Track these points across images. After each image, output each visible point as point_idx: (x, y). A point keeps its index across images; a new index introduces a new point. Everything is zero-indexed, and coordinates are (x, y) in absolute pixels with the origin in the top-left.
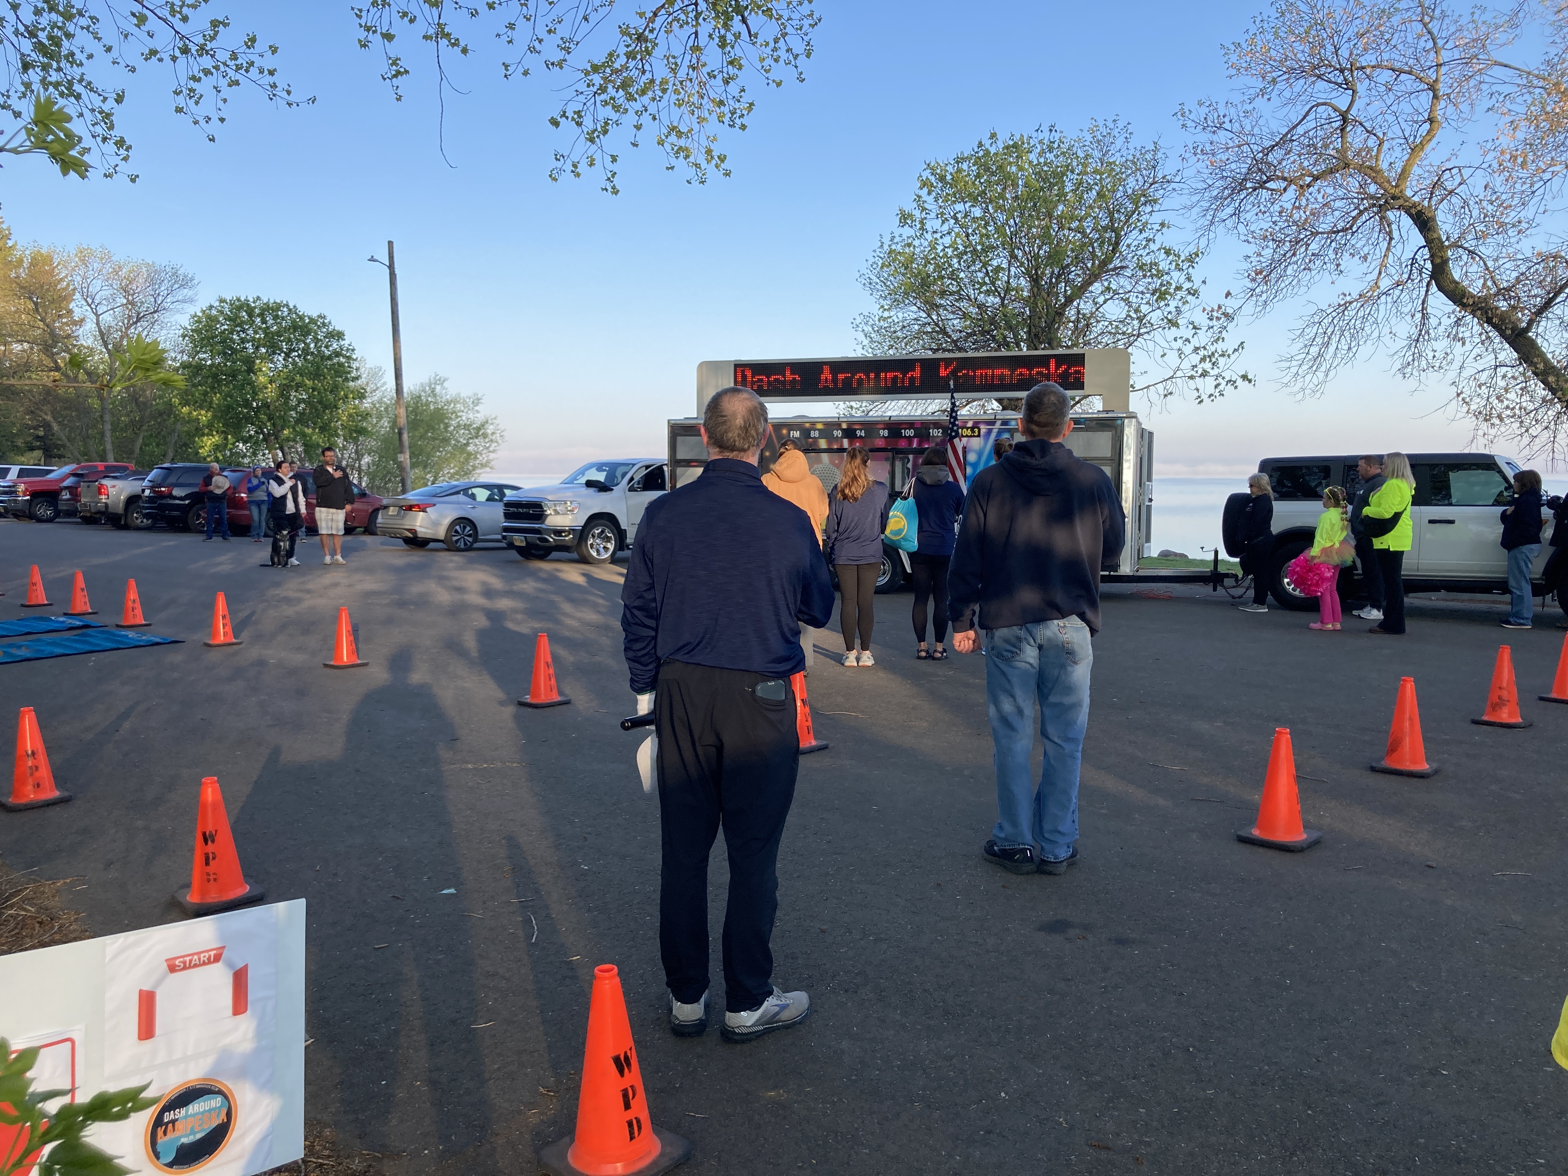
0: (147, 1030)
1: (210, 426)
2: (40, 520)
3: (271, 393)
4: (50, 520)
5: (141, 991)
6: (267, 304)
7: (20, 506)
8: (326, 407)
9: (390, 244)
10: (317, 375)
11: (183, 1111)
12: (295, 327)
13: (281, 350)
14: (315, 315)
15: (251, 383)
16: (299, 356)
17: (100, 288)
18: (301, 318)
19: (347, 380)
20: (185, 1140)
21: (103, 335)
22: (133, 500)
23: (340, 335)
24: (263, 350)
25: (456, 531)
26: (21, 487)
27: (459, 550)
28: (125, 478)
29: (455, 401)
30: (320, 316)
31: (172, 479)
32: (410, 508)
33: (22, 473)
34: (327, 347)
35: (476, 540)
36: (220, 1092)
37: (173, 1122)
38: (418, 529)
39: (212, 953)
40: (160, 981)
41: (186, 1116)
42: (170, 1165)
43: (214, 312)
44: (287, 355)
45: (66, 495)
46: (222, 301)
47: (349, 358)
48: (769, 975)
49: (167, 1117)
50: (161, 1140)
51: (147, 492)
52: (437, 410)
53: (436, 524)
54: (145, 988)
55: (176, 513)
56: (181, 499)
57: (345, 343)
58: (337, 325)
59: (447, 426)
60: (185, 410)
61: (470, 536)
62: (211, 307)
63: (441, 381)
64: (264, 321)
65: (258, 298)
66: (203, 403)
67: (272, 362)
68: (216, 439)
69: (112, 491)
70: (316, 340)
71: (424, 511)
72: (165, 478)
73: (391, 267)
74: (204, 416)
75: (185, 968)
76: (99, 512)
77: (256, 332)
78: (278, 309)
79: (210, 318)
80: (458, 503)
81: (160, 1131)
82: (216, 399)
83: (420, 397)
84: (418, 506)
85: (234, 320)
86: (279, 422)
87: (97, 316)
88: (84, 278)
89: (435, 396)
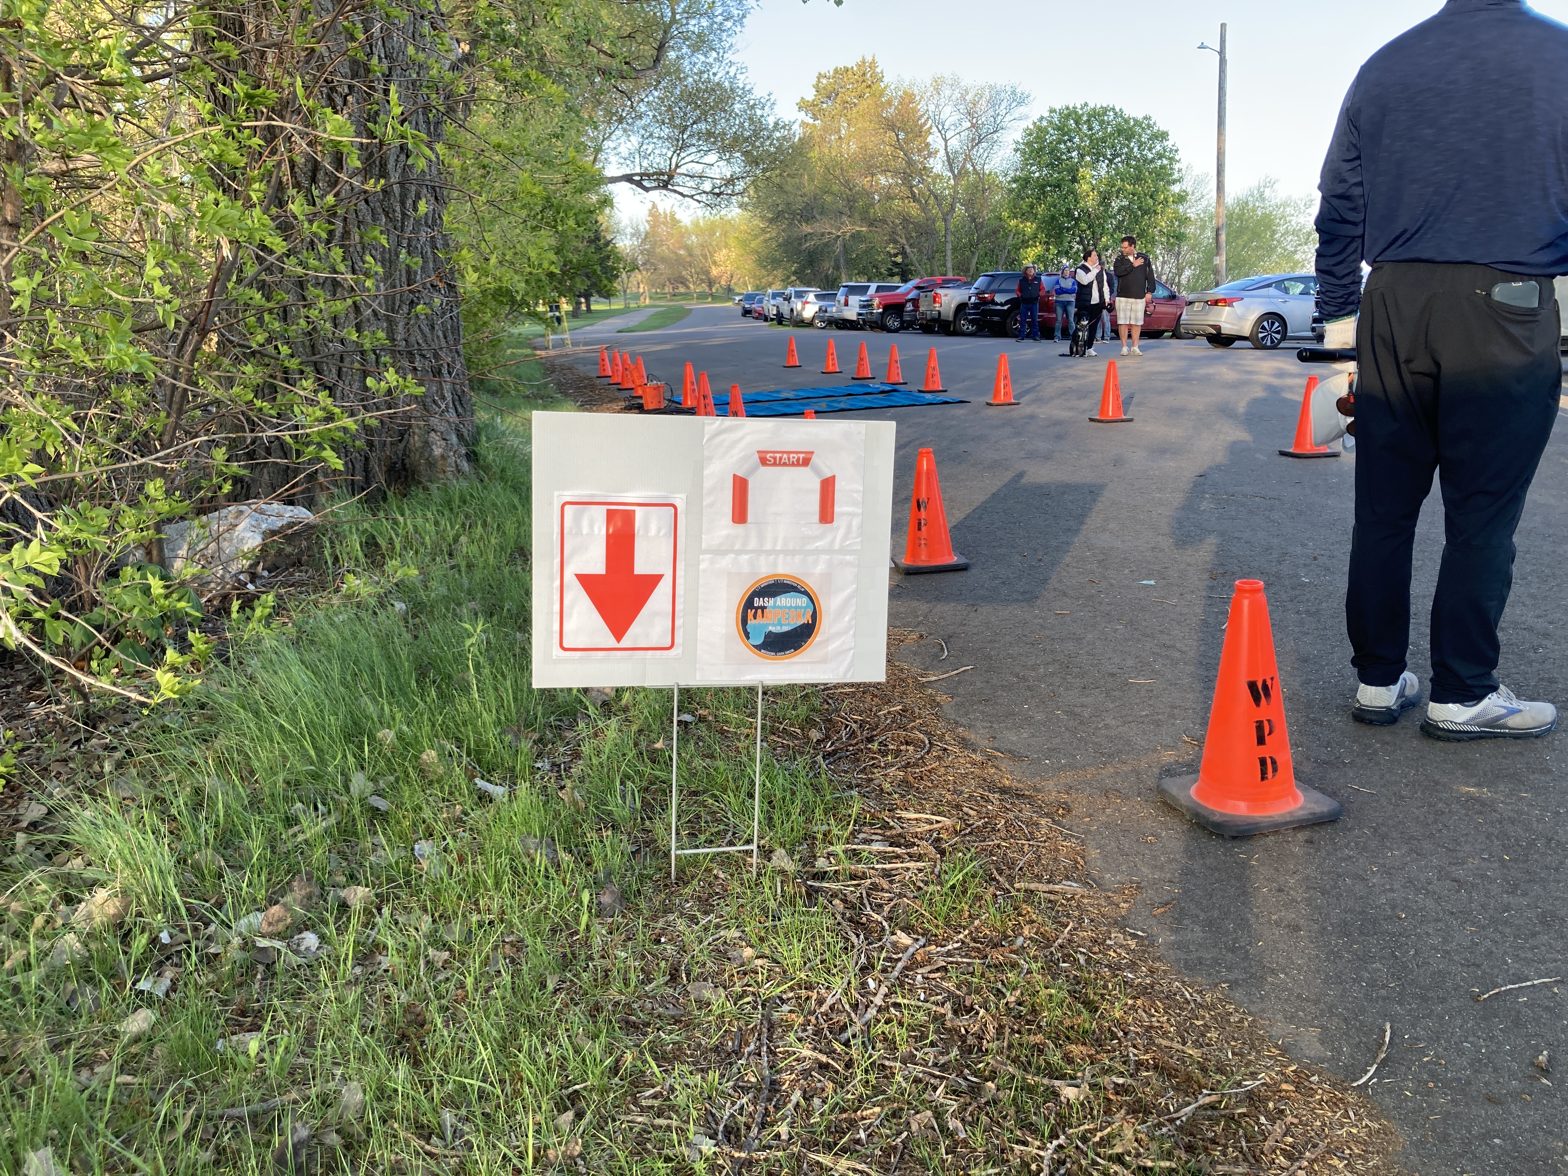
0: (740, 515)
1: (1035, 237)
2: (889, 331)
3: (1091, 202)
4: (896, 331)
5: (735, 476)
6: (1094, 110)
7: (874, 318)
8: (1145, 213)
9: (1223, 26)
10: (1138, 179)
11: (772, 601)
12: (1120, 132)
13: (1105, 156)
14: (1140, 117)
15: (1072, 192)
16: (1122, 162)
17: (950, 115)
18: (1127, 121)
19: (1169, 183)
20: (772, 629)
21: (950, 162)
22: (961, 308)
23: (1163, 136)
24: (1088, 158)
25: (1263, 328)
26: (876, 302)
27: (1265, 348)
28: (959, 287)
29: (1285, 205)
30: (1145, 118)
31: (994, 286)
32: (1216, 303)
33: (879, 289)
34: (1150, 150)
35: (1284, 338)
36: (806, 593)
37: (763, 608)
38: (1223, 325)
39: (801, 456)
40: (753, 470)
41: (775, 607)
42: (758, 647)
43: (1045, 123)
44: (1111, 161)
45: (909, 307)
46: (1052, 111)
47: (1171, 159)
48: (1494, 664)
49: (757, 602)
50: (751, 622)
51: (973, 299)
52: (1266, 216)
53: (1241, 318)
54: (739, 474)
55: (996, 319)
56: (1002, 305)
57: (1169, 144)
58: (1161, 125)
59: (1274, 232)
60: (1013, 223)
61: (1278, 332)
62: (1042, 118)
63: (1270, 183)
64: (1090, 129)
65: (1086, 104)
66: (1028, 214)
67: (1095, 169)
68: (1039, 249)
69: (944, 299)
70: (1141, 144)
71: (1230, 305)
72: (990, 284)
73: (1222, 52)
74: (1029, 228)
75: (775, 464)
76: (933, 320)
77: (1082, 140)
78: (1105, 114)
79: (1040, 129)
80: (1269, 297)
81: (750, 613)
82: (1041, 209)
83: (1247, 203)
84: (1224, 300)
85: (1060, 129)
86: (1099, 231)
87: (946, 141)
88: (937, 106)
89: (1263, 200)
